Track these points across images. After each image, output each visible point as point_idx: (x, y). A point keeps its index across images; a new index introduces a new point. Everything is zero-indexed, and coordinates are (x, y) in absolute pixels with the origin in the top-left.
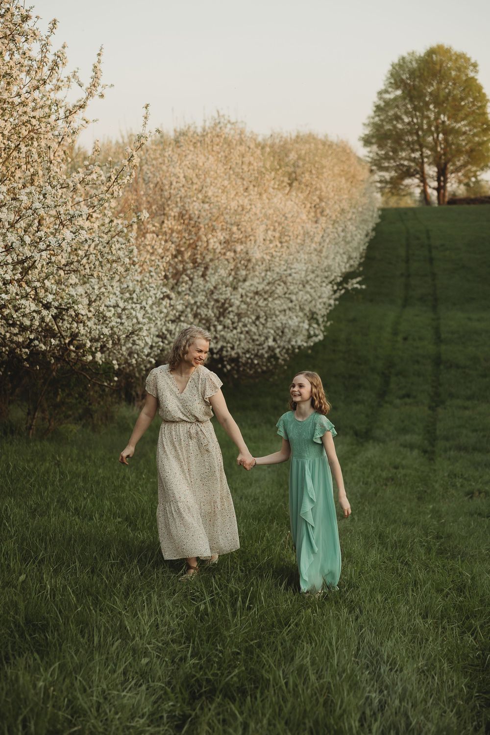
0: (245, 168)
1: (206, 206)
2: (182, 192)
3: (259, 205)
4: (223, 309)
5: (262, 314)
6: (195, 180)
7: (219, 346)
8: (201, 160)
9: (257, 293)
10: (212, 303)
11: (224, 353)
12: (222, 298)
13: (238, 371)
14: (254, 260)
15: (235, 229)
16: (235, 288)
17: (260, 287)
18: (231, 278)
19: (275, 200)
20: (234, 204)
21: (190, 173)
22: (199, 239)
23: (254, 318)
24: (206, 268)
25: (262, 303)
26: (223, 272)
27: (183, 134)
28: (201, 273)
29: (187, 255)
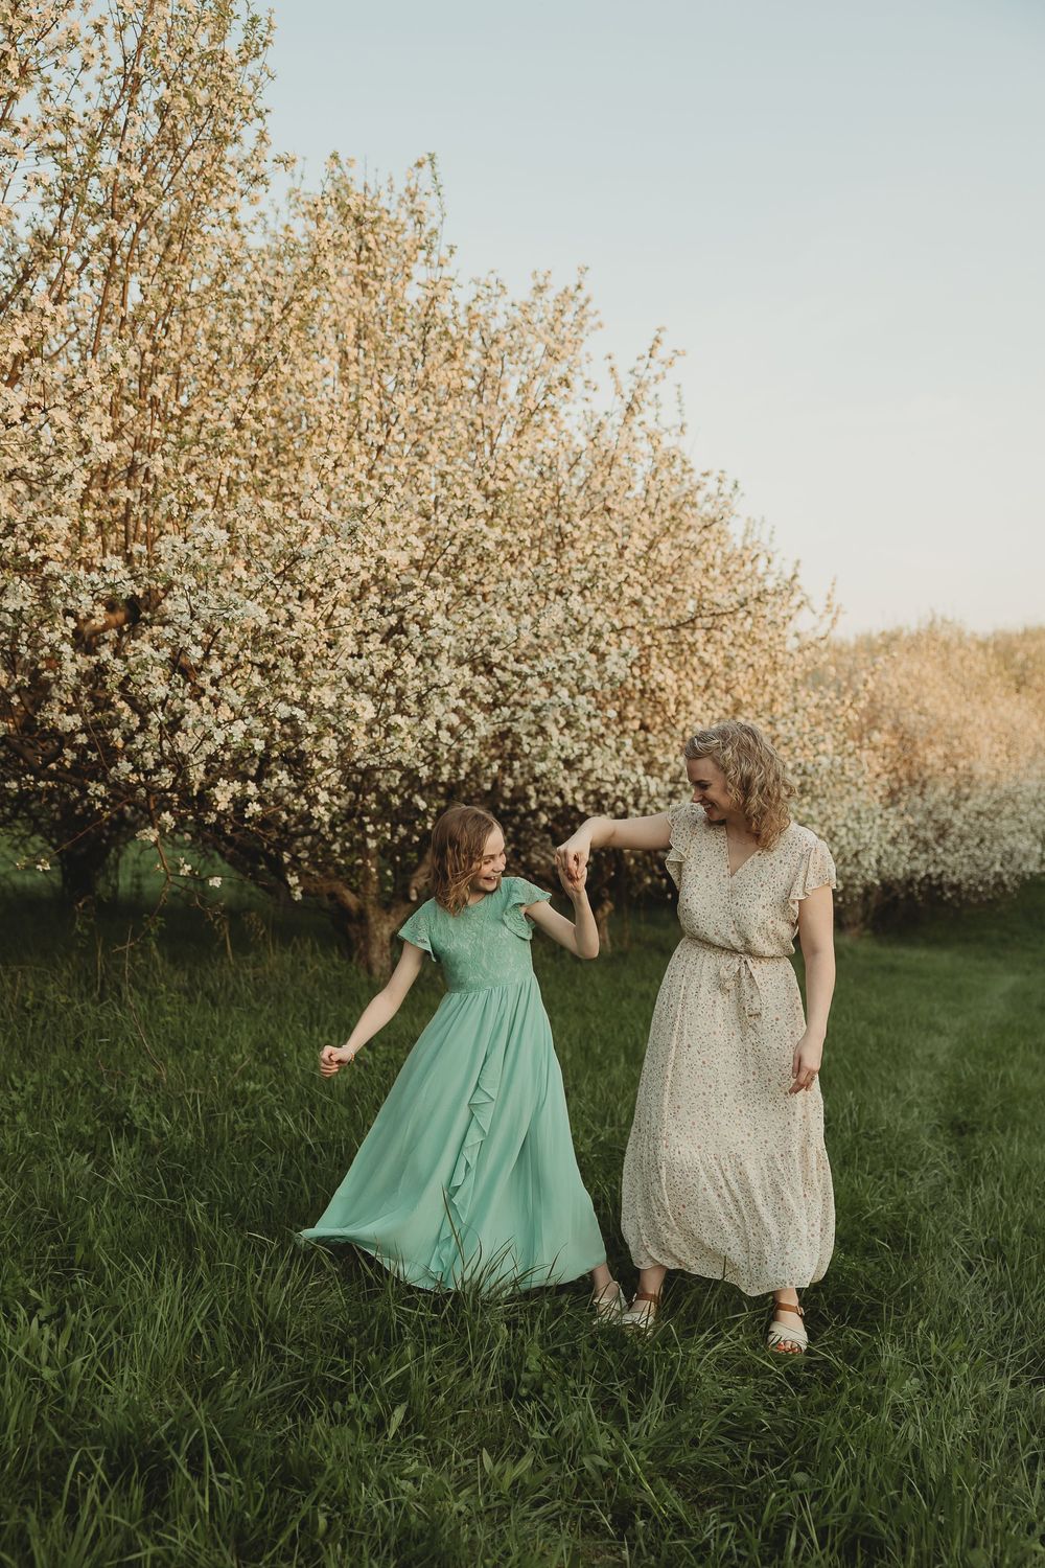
0: (966, 674)
1: (923, 718)
2: (896, 704)
3: (984, 715)
4: (942, 832)
5: (987, 836)
6: (910, 690)
7: (939, 870)
8: (916, 667)
9: (979, 813)
10: (931, 824)
11: (944, 879)
12: (942, 818)
13: (960, 899)
14: (977, 777)
15: (956, 742)
16: (957, 808)
17: (986, 807)
18: (952, 797)
19: (1002, 709)
20: (955, 716)
21: (904, 681)
22: (916, 754)
23: (977, 840)
24: (924, 786)
25: (987, 824)
26: (943, 790)
27: (894, 638)
28: (918, 791)
29: (902, 773)
